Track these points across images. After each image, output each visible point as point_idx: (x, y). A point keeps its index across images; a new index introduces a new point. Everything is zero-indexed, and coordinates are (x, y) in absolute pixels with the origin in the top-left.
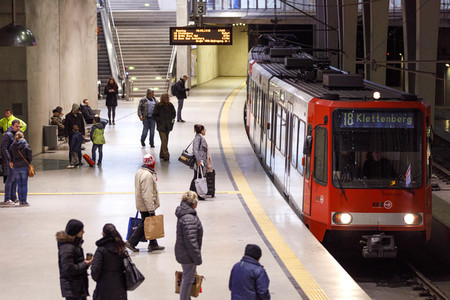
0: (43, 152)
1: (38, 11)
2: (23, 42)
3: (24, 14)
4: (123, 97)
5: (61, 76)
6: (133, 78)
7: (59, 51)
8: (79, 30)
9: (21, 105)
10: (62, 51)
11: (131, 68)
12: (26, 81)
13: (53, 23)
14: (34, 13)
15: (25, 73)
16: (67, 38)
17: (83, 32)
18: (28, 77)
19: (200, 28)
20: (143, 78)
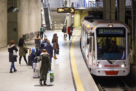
1: (21, 3)
2: (15, 11)
3: (17, 4)
4: (52, 30)
6: (56, 25)
7: (28, 15)
8: (35, 10)
9: (16, 29)
11: (55, 22)
12: (17, 22)
13: (26, 7)
14: (20, 4)
15: (17, 20)
17: (36, 10)
18: (18, 21)
20: (58, 25)
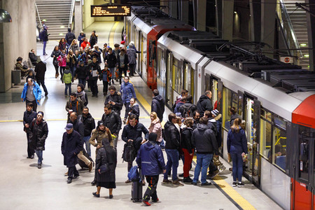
0: (12, 87)
2: (3, 20)
5: (20, 36)
10: (19, 21)
11: (44, 20)
12: (3, 43)
16: (22, 12)
18: (4, 40)
19: (110, 6)
20: (52, 27)
